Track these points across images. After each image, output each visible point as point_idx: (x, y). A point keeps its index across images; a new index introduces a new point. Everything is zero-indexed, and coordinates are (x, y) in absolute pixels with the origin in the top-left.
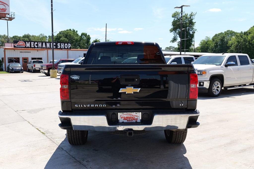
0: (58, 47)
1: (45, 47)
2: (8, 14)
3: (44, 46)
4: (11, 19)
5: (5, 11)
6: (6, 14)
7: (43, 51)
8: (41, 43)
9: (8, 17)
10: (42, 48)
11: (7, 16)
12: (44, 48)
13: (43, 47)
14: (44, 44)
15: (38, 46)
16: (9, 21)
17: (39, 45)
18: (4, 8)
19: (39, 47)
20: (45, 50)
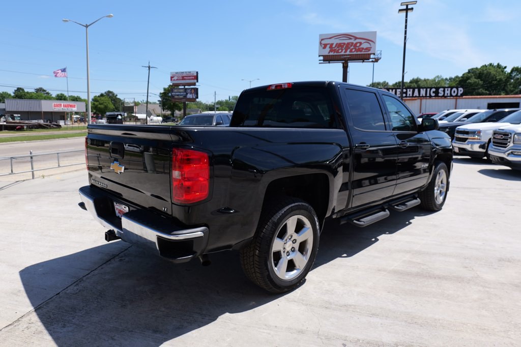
0: (440, 95)
1: (418, 95)
2: (374, 54)
3: (416, 93)
4: (377, 60)
5: (369, 50)
6: (371, 54)
7: (413, 101)
8: (411, 90)
9: (373, 58)
10: (413, 97)
11: (372, 56)
12: (416, 97)
13: (414, 95)
14: (416, 90)
15: (406, 94)
16: (375, 63)
17: (408, 93)
18: (369, 46)
19: (408, 95)
20: (416, 100)
